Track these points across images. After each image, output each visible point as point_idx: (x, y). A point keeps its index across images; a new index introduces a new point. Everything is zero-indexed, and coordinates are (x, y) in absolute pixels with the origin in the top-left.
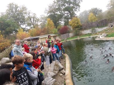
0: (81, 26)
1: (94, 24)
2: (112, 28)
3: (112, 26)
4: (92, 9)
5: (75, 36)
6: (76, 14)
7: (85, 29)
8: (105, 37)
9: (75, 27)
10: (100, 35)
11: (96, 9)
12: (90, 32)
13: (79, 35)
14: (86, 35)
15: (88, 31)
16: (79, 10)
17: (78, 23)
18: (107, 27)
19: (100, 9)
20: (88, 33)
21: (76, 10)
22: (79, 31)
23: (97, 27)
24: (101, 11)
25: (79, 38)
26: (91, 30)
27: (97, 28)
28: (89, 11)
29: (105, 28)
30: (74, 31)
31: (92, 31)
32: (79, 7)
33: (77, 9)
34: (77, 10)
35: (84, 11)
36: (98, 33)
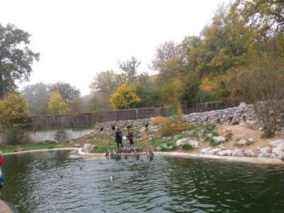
0: (30, 120)
1: (63, 119)
2: (102, 132)
3: (102, 130)
4: (58, 84)
5: (8, 144)
6: (16, 87)
7: (40, 129)
8: (91, 152)
9: (11, 121)
10: (78, 147)
11: (68, 86)
12: (53, 139)
13: (19, 144)
14: (41, 144)
15: (48, 136)
16: (27, 79)
17: (21, 110)
18: (93, 131)
19: (77, 89)
20: (47, 141)
21: (18, 77)
22: (23, 133)
23: (69, 128)
24: (77, 93)
25: (20, 151)
26: (54, 132)
27: (71, 131)
28: (49, 87)
29: (88, 132)
30: (7, 131)
31: (58, 136)
32: (28, 71)
33: (23, 74)
34: (23, 78)
35: (38, 84)
36: (71, 142)
